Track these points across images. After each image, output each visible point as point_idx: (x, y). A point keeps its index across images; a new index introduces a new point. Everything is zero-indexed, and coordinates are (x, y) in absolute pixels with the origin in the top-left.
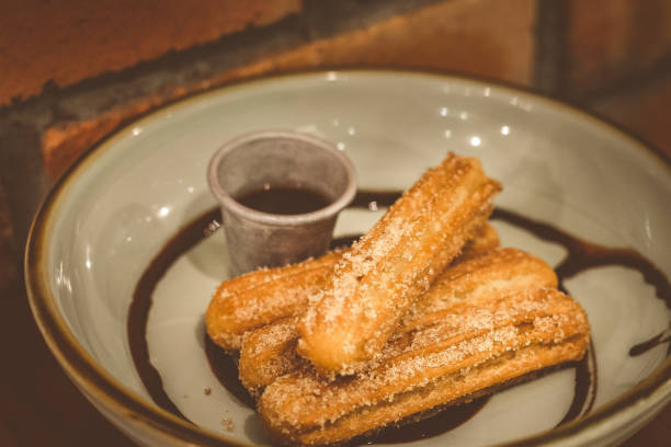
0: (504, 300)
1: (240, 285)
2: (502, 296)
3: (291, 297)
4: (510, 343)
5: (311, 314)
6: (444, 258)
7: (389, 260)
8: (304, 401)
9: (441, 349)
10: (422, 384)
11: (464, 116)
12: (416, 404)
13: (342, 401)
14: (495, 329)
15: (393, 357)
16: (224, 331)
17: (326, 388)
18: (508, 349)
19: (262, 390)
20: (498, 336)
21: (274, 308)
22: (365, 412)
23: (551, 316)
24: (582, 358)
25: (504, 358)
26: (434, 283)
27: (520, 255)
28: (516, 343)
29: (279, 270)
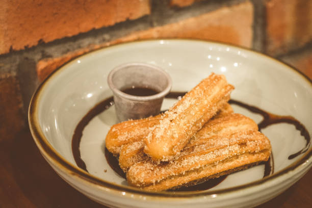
0: (234, 134)
1: (120, 126)
2: (233, 133)
3: (142, 132)
4: (236, 152)
5: (150, 135)
6: (209, 116)
7: (184, 114)
8: (146, 172)
9: (206, 153)
10: (197, 167)
11: (218, 59)
12: (195, 176)
13: (163, 173)
14: (230, 146)
15: (185, 156)
16: (113, 145)
17: (156, 167)
18: (235, 154)
19: (128, 169)
20: (231, 148)
21: (135, 136)
22: (173, 179)
23: (254, 141)
24: (267, 159)
25: (233, 158)
26: (204, 126)
27: (242, 116)
28: (238, 152)
29: (137, 120)
